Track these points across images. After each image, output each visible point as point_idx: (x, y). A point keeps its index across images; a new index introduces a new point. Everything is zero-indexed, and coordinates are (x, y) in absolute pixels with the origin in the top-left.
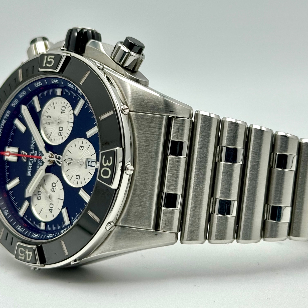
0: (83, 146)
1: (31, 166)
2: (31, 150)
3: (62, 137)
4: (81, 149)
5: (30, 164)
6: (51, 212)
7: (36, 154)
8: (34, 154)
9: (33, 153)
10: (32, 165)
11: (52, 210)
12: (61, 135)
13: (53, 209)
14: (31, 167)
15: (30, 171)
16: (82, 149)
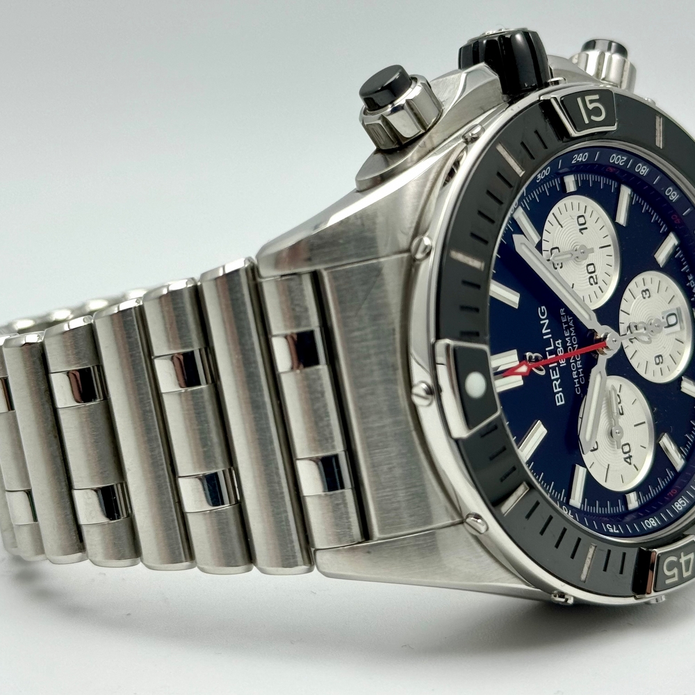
0: (647, 290)
1: (557, 380)
2: (548, 343)
3: (597, 286)
4: (647, 298)
5: (555, 376)
6: (630, 464)
7: (560, 346)
8: (556, 348)
9: (552, 347)
10: (558, 376)
11: (630, 457)
12: (597, 283)
13: (631, 454)
14: (557, 383)
15: (558, 393)
16: (649, 297)
